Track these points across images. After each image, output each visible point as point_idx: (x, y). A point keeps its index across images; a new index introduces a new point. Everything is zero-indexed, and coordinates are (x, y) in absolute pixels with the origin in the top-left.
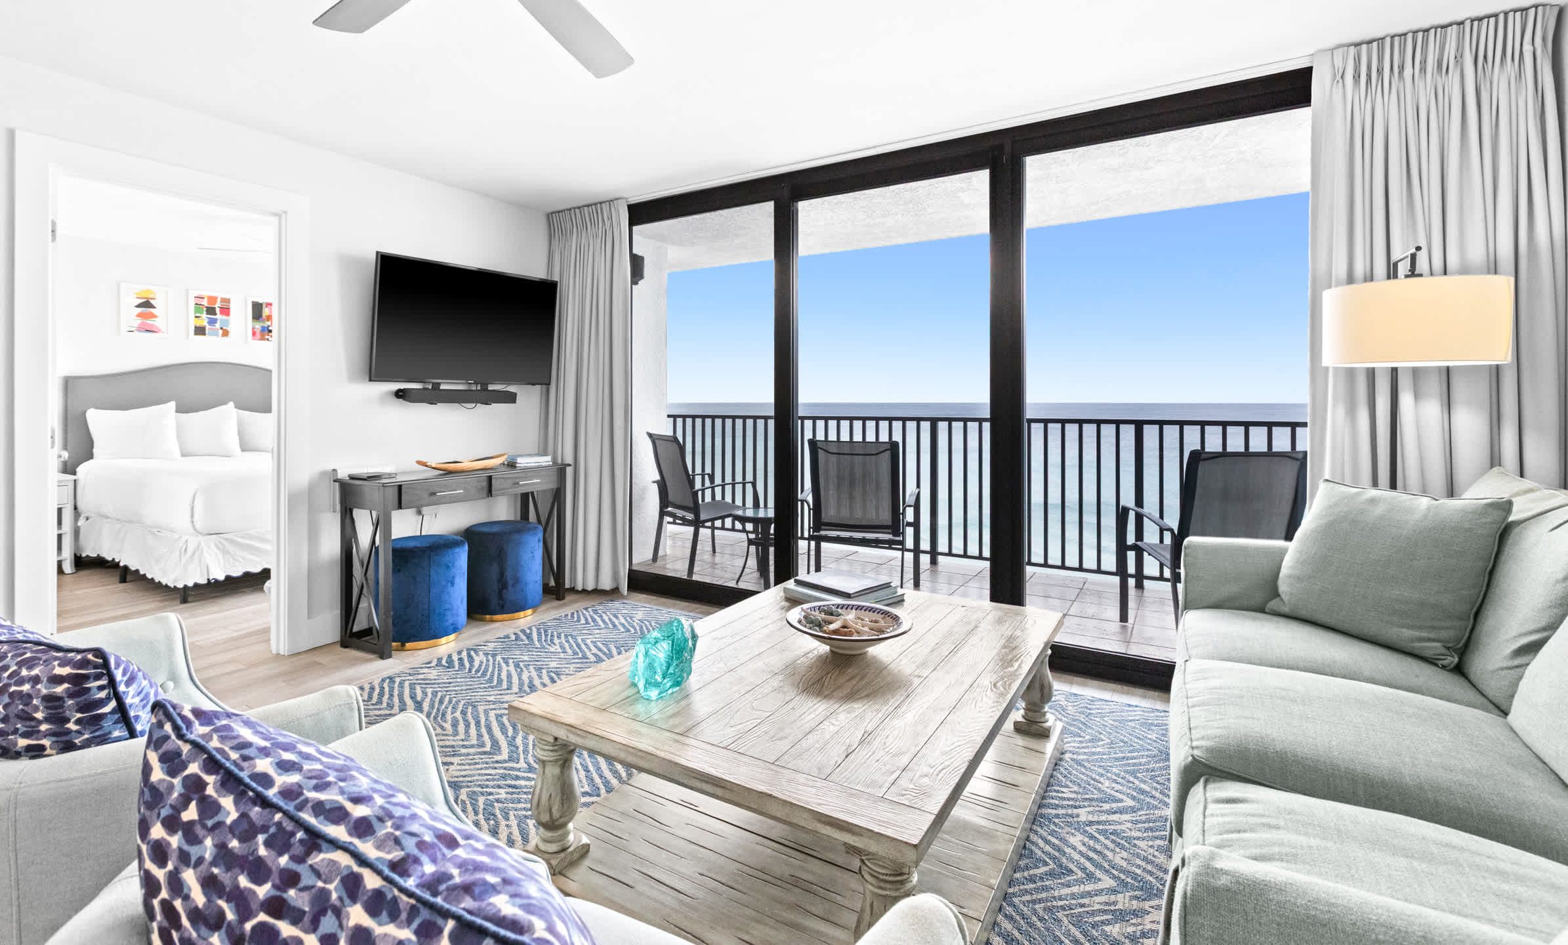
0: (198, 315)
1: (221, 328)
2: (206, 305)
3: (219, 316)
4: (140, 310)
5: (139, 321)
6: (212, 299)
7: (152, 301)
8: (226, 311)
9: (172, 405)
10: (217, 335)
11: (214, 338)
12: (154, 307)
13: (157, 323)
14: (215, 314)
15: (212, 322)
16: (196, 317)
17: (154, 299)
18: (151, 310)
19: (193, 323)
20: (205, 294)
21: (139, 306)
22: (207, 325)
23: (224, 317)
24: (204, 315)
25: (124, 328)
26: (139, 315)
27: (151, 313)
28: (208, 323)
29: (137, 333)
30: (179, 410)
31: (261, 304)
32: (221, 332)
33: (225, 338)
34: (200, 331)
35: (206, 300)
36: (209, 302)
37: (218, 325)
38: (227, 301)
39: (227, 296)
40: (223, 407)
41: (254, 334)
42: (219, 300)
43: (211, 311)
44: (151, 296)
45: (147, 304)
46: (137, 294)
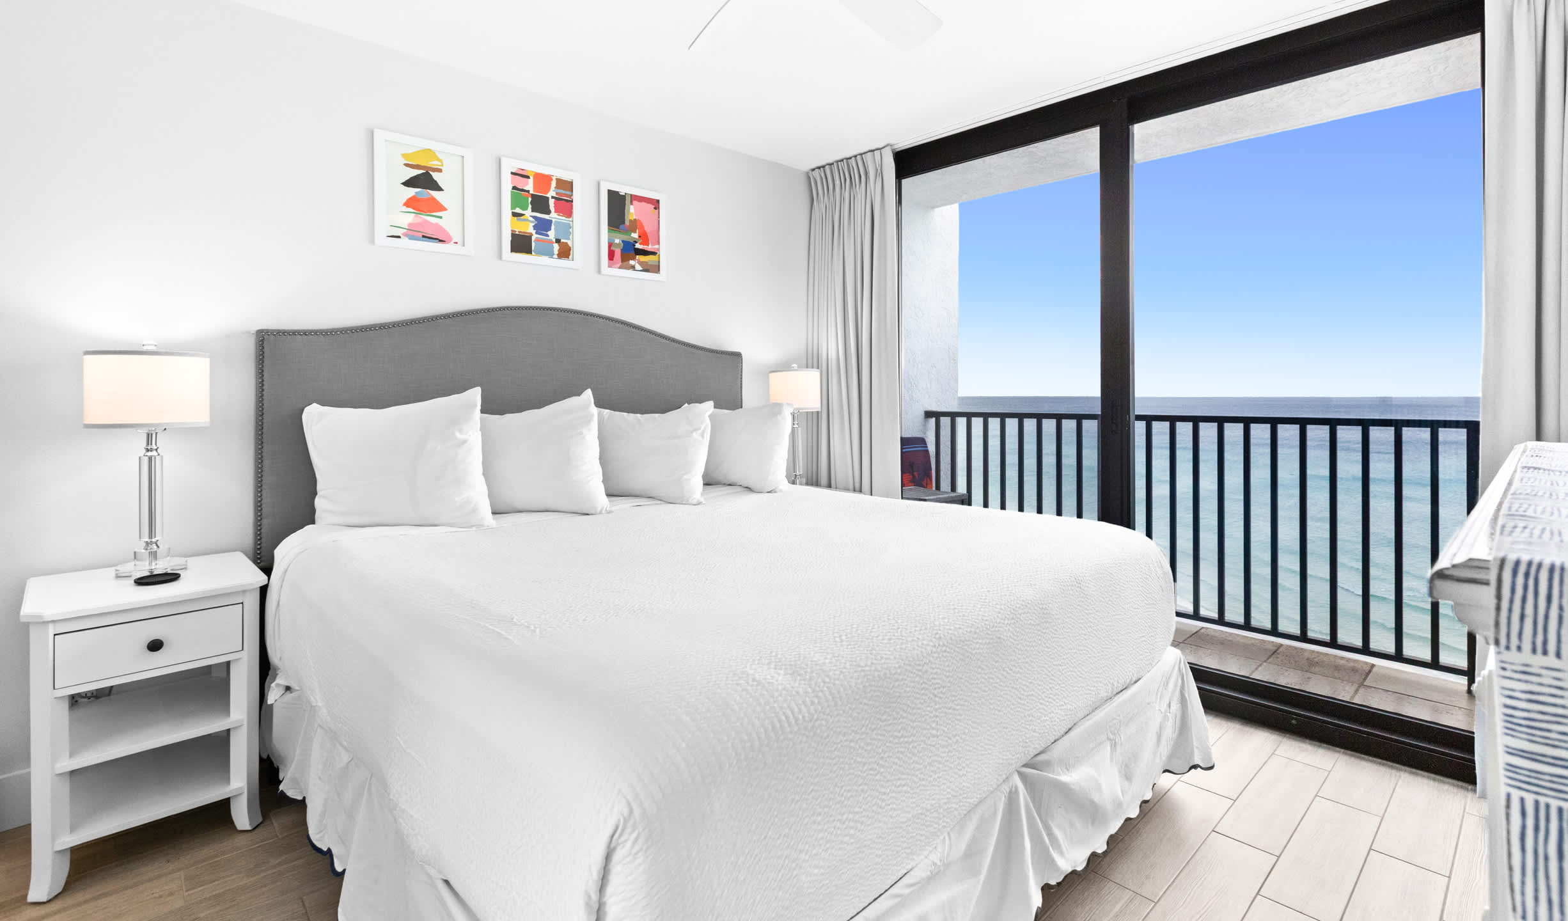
0: (518, 210)
1: (558, 241)
2: (531, 192)
3: (553, 216)
4: (412, 192)
5: (408, 218)
6: (543, 180)
7: (435, 176)
8: (566, 206)
9: (475, 395)
10: (551, 255)
11: (544, 260)
12: (439, 189)
13: (447, 222)
14: (549, 212)
15: (543, 226)
16: (515, 215)
17: (440, 170)
18: (434, 194)
19: (509, 226)
20: (531, 168)
21: (409, 183)
22: (534, 232)
23: (563, 219)
24: (528, 213)
25: (382, 230)
26: (410, 203)
27: (434, 199)
28: (535, 227)
29: (404, 241)
30: (490, 407)
31: (624, 197)
32: (556, 247)
33: (563, 262)
34: (521, 244)
35: (531, 181)
36: (536, 186)
37: (552, 234)
38: (566, 186)
39: (566, 176)
40: (573, 401)
41: (611, 255)
42: (554, 184)
43: (540, 204)
44: (434, 164)
45: (424, 181)
46: (404, 156)
